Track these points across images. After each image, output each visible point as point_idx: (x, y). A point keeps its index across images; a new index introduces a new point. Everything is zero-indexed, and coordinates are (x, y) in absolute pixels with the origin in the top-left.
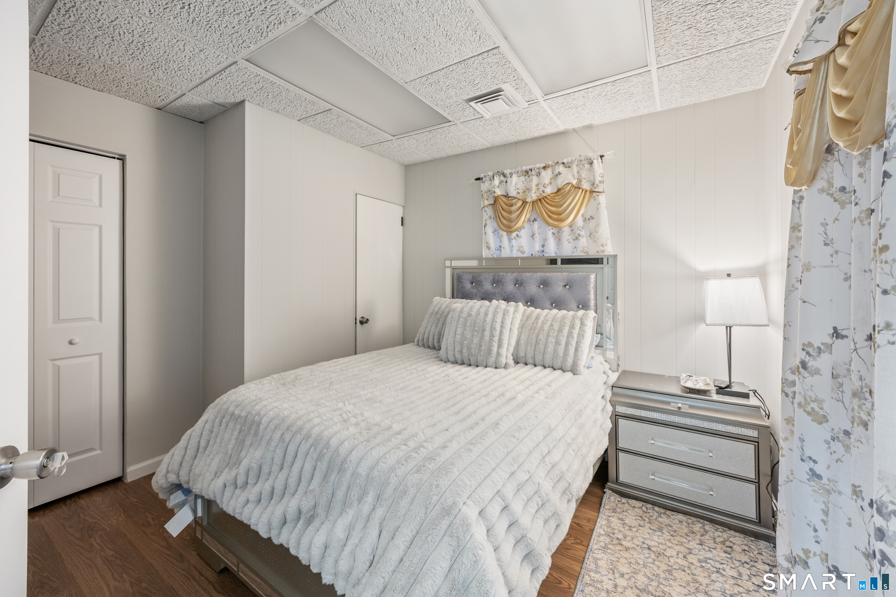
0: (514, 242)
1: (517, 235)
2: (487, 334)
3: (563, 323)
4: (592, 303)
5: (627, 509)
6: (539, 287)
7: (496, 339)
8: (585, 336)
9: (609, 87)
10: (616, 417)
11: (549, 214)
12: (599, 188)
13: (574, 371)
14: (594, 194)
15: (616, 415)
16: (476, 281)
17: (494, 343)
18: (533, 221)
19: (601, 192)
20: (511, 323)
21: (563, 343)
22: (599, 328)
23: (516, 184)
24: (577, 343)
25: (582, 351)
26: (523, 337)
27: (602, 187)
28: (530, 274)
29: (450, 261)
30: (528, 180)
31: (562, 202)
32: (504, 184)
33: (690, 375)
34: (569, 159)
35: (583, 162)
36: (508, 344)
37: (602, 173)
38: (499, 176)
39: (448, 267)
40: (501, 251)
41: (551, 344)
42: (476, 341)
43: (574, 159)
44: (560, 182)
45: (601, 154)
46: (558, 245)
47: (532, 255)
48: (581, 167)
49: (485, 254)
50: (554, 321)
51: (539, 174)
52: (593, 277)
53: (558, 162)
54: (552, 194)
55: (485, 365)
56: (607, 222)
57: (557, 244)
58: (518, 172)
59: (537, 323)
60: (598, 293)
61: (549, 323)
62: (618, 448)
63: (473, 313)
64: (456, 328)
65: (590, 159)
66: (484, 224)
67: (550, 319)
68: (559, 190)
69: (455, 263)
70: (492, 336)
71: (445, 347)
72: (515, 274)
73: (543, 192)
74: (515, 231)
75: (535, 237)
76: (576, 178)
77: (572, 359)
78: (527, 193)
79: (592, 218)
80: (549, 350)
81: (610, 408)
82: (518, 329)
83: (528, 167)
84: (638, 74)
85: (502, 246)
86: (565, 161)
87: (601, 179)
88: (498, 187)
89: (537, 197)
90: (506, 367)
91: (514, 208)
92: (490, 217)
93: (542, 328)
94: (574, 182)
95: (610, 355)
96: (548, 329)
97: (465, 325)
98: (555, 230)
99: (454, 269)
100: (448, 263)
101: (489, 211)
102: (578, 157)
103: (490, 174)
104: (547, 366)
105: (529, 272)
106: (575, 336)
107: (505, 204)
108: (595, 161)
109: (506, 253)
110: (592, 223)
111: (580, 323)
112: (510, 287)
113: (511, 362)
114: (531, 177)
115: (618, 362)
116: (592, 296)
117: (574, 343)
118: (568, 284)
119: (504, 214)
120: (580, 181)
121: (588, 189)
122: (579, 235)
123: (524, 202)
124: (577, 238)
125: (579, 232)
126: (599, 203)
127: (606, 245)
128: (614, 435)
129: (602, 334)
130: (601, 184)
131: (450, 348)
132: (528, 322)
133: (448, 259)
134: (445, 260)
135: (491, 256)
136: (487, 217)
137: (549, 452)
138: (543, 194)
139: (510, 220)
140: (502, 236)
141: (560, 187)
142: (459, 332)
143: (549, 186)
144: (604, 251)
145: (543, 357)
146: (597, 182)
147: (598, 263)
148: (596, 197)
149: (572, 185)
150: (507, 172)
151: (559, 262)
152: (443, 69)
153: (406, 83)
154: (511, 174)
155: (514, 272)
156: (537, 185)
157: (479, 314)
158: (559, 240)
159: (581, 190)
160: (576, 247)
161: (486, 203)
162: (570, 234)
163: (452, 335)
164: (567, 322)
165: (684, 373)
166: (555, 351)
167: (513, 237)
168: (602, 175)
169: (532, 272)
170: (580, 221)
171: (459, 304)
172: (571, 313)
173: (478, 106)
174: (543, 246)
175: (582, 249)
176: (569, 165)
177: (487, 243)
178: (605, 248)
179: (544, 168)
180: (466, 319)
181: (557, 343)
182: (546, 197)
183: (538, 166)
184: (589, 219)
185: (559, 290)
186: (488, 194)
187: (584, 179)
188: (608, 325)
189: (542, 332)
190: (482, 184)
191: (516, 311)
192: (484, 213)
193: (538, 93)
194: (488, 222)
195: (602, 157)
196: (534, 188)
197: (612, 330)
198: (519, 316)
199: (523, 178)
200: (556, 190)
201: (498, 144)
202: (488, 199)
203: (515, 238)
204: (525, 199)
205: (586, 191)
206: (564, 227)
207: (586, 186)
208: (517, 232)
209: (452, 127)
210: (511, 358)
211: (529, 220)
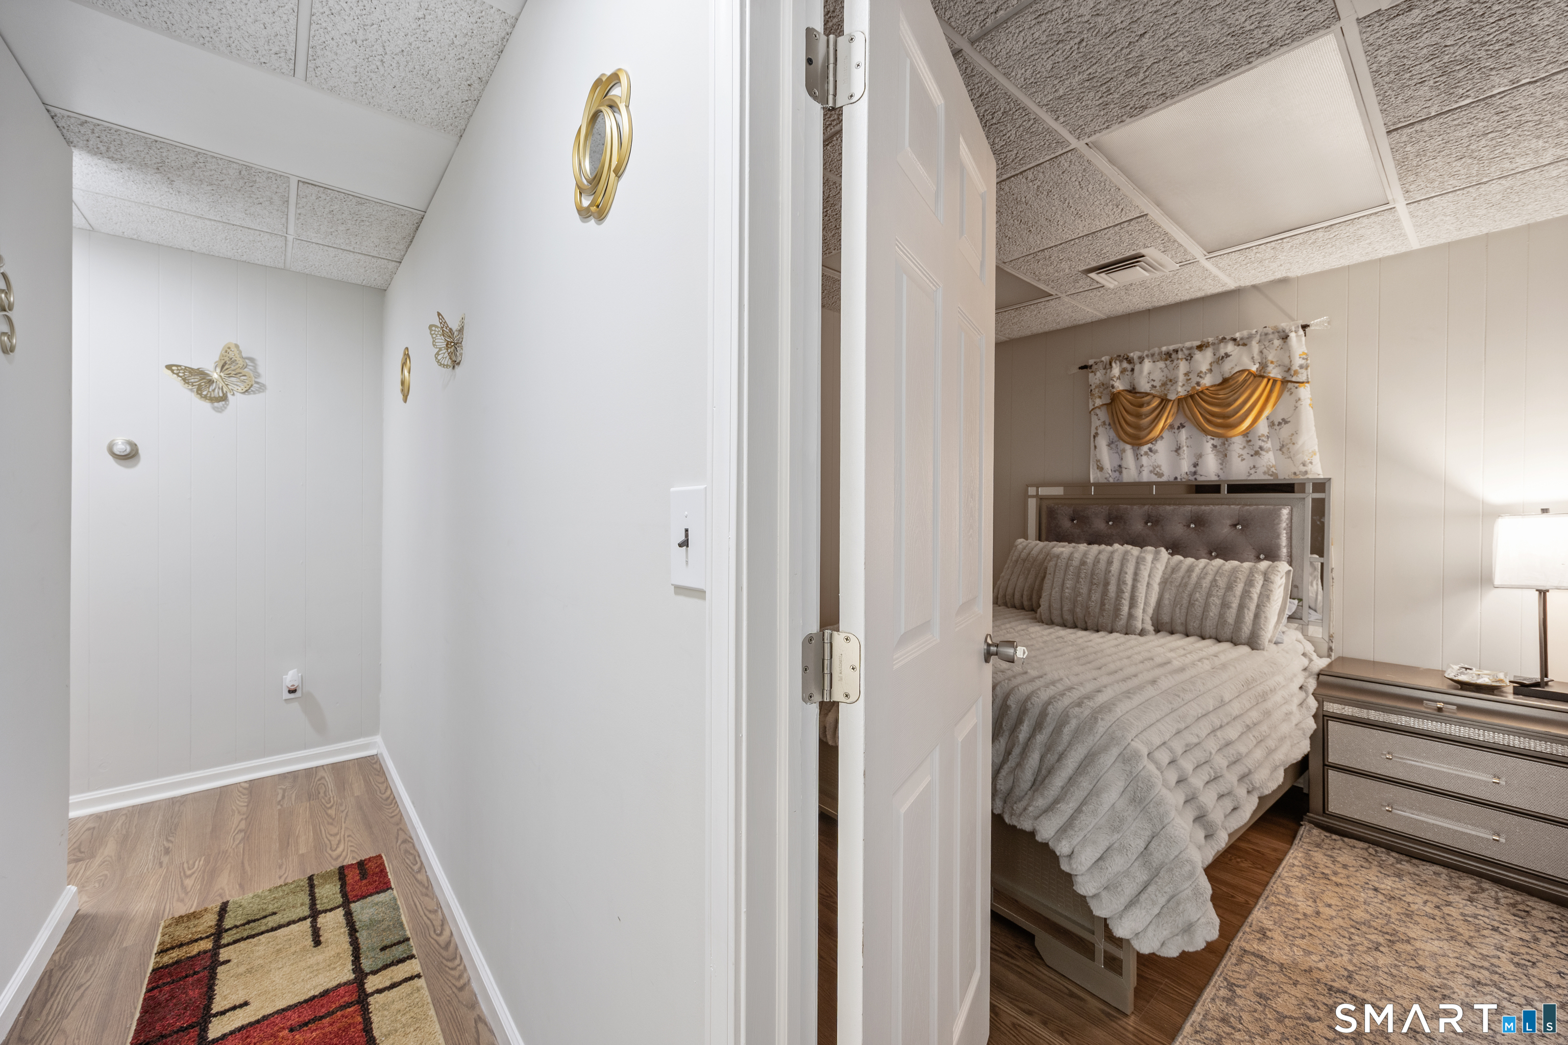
0: (1144, 460)
1: (1150, 450)
2: (1112, 588)
3: (1232, 578)
4: (1284, 551)
5: (1340, 848)
6: (1189, 526)
7: (1127, 595)
8: (1272, 598)
9: (1320, 234)
10: (1323, 718)
11: (1208, 417)
12: (1300, 376)
13: (1253, 643)
14: (1290, 385)
15: (1324, 716)
16: (1079, 517)
17: (1123, 601)
18: (1179, 428)
19: (1303, 383)
20: (1149, 576)
21: (1235, 605)
22: (1296, 590)
23: (1149, 374)
24: (1258, 606)
25: (1266, 617)
26: (1167, 596)
27: (1305, 375)
28: (1172, 507)
29: (1035, 489)
30: (1171, 367)
31: (1232, 398)
32: (1129, 373)
33: (1466, 666)
34: (1245, 333)
35: (1271, 336)
36: (1145, 604)
37: (1304, 353)
38: (1121, 362)
39: (1032, 496)
40: (1121, 472)
41: (1213, 607)
42: (1096, 596)
43: (1254, 331)
44: (1228, 368)
45: (1304, 323)
46: (1221, 464)
47: (1176, 478)
48: (1267, 343)
49: (1094, 476)
50: (1218, 575)
51: (1189, 357)
52: (1285, 512)
53: (1224, 338)
54: (1212, 386)
55: (1109, 629)
56: (1314, 428)
57: (1220, 461)
58: (1153, 355)
59: (1189, 577)
60: (1294, 537)
61: (1209, 578)
62: (1327, 763)
63: (1088, 561)
64: (1064, 581)
65: (1284, 331)
66: (1093, 433)
67: (1211, 572)
68: (1225, 381)
69: (1043, 491)
70: (1120, 591)
71: (1047, 605)
72: (1146, 507)
73: (1198, 384)
74: (1147, 443)
75: (1181, 451)
76: (1257, 362)
77: (1250, 628)
78: (1168, 386)
79: (1285, 421)
80: (1211, 614)
81: (1313, 704)
82: (1159, 584)
83: (1171, 348)
84: (1371, 215)
85: (1124, 465)
86: (1238, 335)
87: (1302, 362)
88: (1119, 378)
89: (1186, 393)
90: (1142, 633)
91: (1146, 409)
92: (1104, 423)
93: (1198, 584)
94: (1254, 368)
95: (1316, 631)
96: (1208, 586)
97: (1078, 576)
98: (1216, 441)
99: (1041, 499)
100: (1032, 491)
101: (1103, 415)
102: (1261, 330)
103: (1105, 359)
104: (1208, 636)
105: (1169, 505)
106: (1255, 596)
107: (1131, 404)
108: (1293, 335)
109: (1130, 474)
110: (1285, 431)
111: (1263, 579)
112: (1138, 526)
113: (1150, 627)
114: (1175, 362)
115: (1331, 644)
116: (1284, 541)
117: (1253, 606)
118: (1243, 523)
119: (1129, 418)
120: (1263, 366)
121: (1279, 377)
122: (1261, 448)
123: (1162, 400)
124: (1257, 453)
125: (1261, 443)
126: (1299, 399)
127: (1311, 463)
128: (1320, 739)
129: (1300, 600)
130: (1303, 371)
131: (1056, 605)
132: (1174, 576)
133: (1032, 486)
134: (1028, 486)
135: (1105, 481)
136: (1099, 423)
137: (1221, 727)
138: (1198, 388)
139: (1138, 428)
140: (1124, 451)
141: (1227, 375)
142: (1068, 586)
143: (1208, 375)
144: (1306, 473)
145: (1201, 624)
146: (1295, 367)
147: (1293, 491)
148: (1294, 390)
149: (1250, 373)
150: (1135, 355)
151: (1225, 489)
152: (1061, 244)
153: (1005, 263)
154: (1141, 359)
155: (1144, 505)
156: (1186, 374)
157: (1098, 562)
158: (1223, 455)
159: (1265, 380)
160: (1254, 467)
161: (1098, 402)
162: (1244, 447)
163: (1057, 589)
164: (1241, 577)
165: (1456, 664)
166: (1221, 616)
167: (1142, 453)
168: (1305, 356)
169: (1174, 504)
170: (1262, 427)
171: (1063, 549)
172: (1247, 565)
173: (1102, 278)
174: (1196, 465)
175: (1265, 469)
176: (1245, 341)
177: (1098, 461)
178: (1309, 468)
179: (1200, 348)
180: (1079, 569)
181: (1225, 605)
182: (1202, 392)
183: (1188, 344)
184: (1279, 424)
185: (1223, 530)
186: (1101, 389)
187: (1272, 362)
188: (1313, 589)
189: (1199, 590)
190: (1091, 375)
191: (1156, 559)
192: (1094, 418)
193: (1197, 252)
194: (1101, 430)
195: (1304, 327)
196: (1181, 378)
197: (1320, 598)
198: (1160, 567)
199: (1161, 364)
200: (1220, 380)
201: (1120, 313)
202: (1100, 397)
203: (1146, 453)
204: (1166, 395)
205: (1275, 381)
206: (1234, 436)
207: (1274, 372)
208: (1150, 445)
209: (1052, 302)
210: (1150, 622)
211: (1171, 427)
